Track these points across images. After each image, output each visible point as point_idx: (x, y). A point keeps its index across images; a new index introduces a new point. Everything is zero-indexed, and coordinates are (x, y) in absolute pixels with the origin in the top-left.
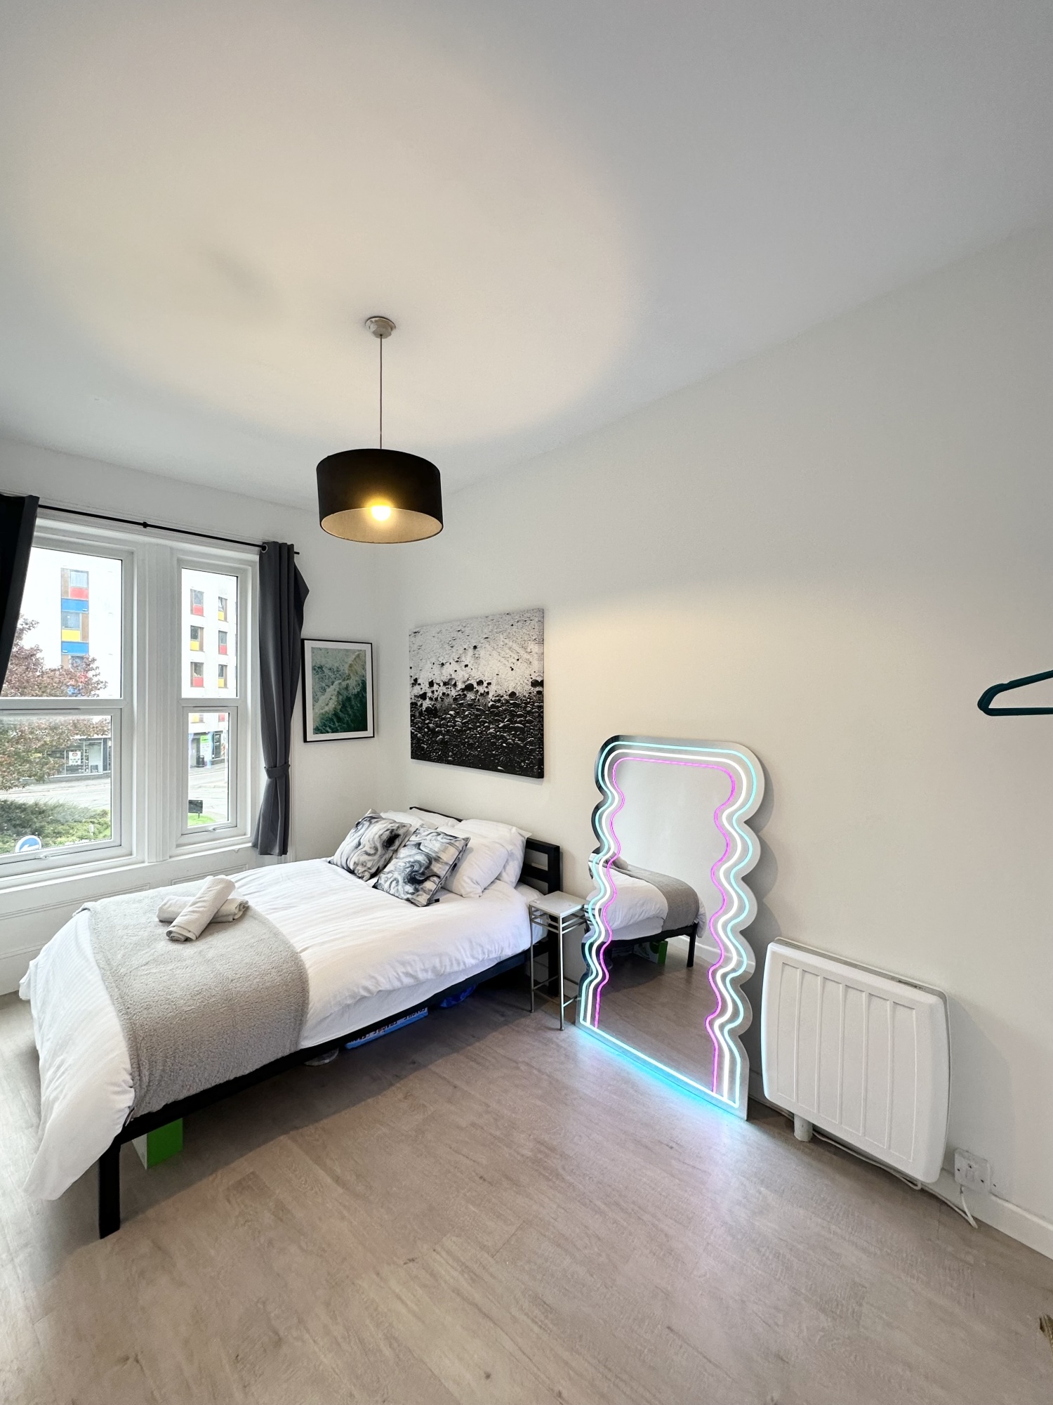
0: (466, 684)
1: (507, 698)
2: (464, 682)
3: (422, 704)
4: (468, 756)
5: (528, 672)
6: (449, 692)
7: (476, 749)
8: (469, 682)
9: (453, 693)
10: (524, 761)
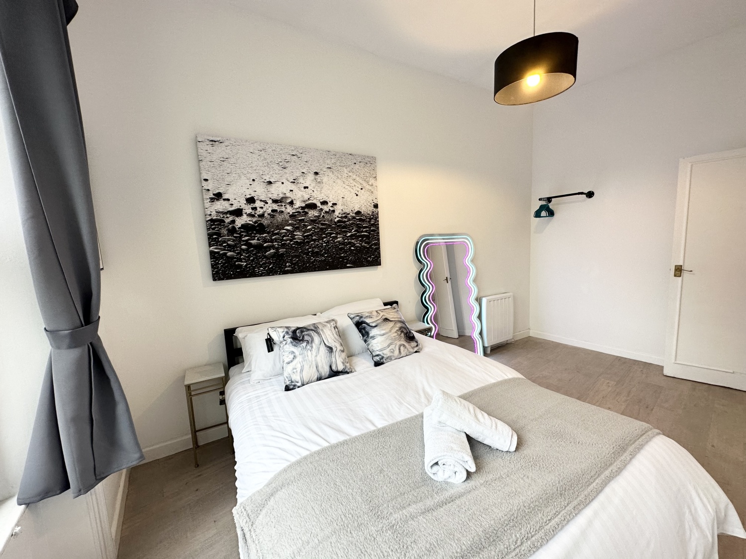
0: (307, 203)
1: (354, 215)
2: (304, 201)
3: (233, 222)
4: (313, 262)
5: (370, 198)
6: (283, 209)
7: (323, 255)
8: (310, 202)
9: (290, 210)
10: (370, 257)
